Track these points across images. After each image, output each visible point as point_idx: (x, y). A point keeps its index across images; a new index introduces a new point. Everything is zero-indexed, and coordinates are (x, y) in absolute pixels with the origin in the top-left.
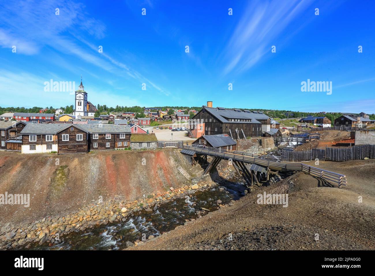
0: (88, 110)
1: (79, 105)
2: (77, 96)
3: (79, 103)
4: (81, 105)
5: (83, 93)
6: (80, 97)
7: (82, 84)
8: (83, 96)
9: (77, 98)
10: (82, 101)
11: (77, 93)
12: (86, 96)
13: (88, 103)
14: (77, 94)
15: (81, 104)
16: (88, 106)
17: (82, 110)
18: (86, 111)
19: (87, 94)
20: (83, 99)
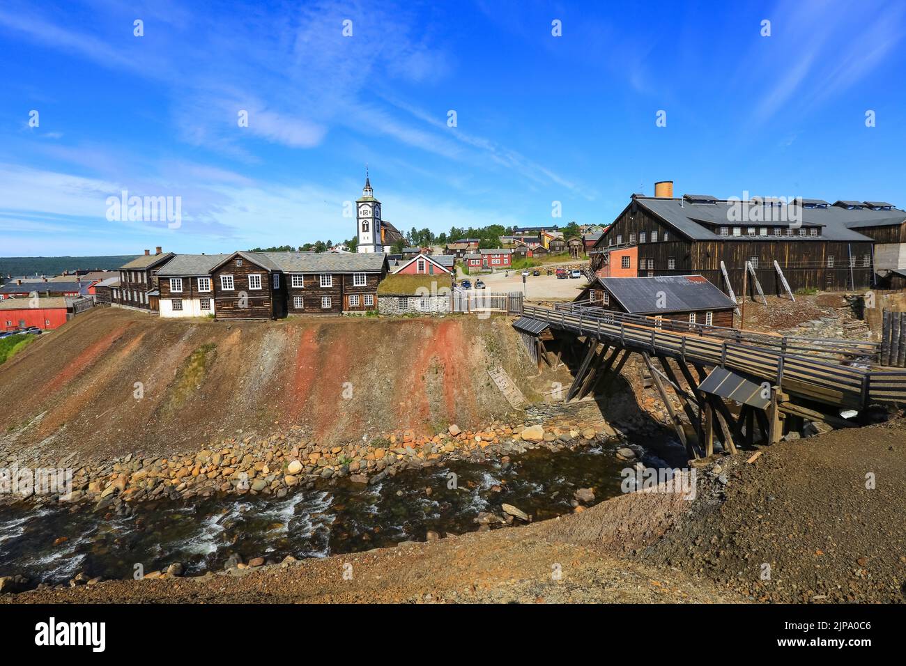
0: (383, 239)
1: (364, 231)
2: (360, 210)
3: (364, 225)
4: (368, 230)
5: (370, 204)
6: (365, 212)
7: (368, 183)
8: (371, 209)
9: (361, 216)
10: (370, 221)
11: (360, 204)
12: (377, 209)
13: (383, 224)
14: (360, 207)
15: (367, 227)
16: (383, 232)
17: (371, 241)
18: (380, 243)
19: (380, 204)
20: (370, 215)
